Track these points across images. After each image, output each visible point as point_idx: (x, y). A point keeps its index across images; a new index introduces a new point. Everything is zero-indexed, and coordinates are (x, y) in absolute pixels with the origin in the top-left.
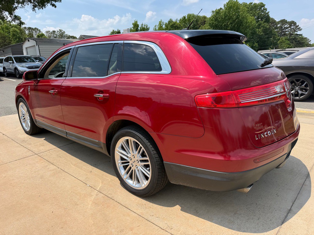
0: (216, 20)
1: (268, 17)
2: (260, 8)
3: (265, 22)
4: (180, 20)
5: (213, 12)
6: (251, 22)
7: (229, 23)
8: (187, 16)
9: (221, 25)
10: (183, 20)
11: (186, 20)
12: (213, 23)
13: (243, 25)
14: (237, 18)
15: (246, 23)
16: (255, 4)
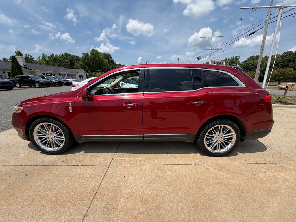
0: (87, 59)
1: (113, 61)
2: (109, 57)
3: (112, 64)
4: (60, 56)
5: (83, 54)
6: (106, 63)
7: (94, 62)
8: (64, 54)
9: (90, 63)
10: (62, 56)
11: (64, 56)
12: (85, 61)
13: (102, 64)
14: (99, 60)
15: (104, 63)
16: (106, 54)
